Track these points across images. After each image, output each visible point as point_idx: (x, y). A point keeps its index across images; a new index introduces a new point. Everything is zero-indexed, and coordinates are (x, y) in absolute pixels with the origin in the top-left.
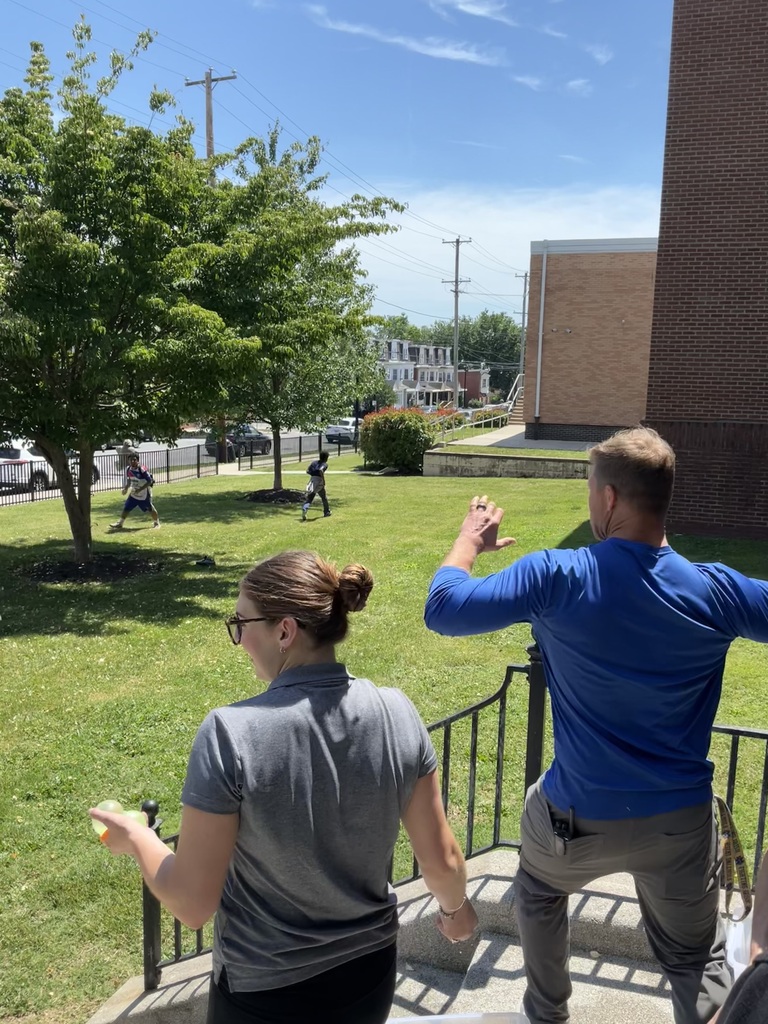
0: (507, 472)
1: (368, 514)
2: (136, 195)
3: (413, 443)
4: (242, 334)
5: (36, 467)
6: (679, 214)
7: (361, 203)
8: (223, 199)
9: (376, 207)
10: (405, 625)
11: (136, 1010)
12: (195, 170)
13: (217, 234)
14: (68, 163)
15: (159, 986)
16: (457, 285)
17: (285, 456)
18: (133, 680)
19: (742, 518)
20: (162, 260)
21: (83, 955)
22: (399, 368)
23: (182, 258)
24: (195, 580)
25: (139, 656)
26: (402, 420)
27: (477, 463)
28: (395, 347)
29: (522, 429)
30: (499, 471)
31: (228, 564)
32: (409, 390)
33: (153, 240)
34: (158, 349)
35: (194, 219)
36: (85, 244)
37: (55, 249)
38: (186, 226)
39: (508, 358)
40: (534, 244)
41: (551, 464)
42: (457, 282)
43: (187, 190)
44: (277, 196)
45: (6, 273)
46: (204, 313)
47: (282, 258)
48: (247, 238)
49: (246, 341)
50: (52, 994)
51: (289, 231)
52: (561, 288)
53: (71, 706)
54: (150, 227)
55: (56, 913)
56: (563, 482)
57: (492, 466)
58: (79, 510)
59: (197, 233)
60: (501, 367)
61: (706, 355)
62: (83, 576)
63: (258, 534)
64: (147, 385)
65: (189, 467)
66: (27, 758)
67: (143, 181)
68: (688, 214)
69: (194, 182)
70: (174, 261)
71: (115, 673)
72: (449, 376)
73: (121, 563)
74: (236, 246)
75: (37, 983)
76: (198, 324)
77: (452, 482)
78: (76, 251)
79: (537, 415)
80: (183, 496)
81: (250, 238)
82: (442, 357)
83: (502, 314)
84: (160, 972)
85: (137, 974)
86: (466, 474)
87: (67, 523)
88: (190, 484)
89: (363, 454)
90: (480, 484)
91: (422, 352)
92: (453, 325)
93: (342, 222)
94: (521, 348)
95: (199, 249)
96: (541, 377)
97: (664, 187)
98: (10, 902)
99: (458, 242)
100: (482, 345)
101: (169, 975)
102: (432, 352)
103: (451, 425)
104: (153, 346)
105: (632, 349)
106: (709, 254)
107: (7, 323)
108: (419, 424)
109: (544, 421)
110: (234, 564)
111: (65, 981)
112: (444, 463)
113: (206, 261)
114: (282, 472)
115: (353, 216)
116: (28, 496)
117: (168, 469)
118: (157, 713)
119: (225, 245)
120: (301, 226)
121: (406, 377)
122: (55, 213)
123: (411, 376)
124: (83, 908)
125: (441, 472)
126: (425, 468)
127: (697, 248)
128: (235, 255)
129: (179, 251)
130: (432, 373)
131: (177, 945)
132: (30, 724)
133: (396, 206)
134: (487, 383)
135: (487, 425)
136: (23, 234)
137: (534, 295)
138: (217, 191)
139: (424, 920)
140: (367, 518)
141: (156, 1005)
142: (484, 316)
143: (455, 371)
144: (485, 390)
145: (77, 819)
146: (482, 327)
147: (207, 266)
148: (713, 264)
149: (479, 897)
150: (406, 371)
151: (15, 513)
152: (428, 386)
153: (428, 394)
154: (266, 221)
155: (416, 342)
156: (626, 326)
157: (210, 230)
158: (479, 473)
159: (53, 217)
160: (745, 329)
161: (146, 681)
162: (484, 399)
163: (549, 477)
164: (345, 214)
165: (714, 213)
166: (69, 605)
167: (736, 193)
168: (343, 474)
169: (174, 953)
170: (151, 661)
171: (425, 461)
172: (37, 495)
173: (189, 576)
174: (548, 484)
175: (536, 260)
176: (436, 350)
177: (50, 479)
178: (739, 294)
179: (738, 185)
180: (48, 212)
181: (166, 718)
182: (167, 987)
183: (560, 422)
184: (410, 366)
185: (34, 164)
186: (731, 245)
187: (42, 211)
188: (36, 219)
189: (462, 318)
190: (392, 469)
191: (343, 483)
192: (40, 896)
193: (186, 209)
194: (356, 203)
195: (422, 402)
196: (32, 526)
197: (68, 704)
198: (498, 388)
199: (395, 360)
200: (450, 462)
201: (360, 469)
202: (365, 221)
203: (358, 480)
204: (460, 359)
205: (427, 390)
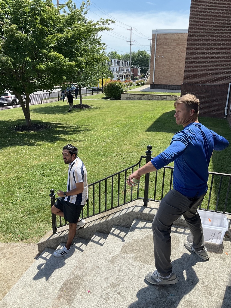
0: (145, 99)
1: (106, 111)
2: (37, 19)
3: (118, 90)
4: (70, 61)
5: (13, 98)
6: (194, 23)
7: (102, 21)
8: (62, 20)
9: (107, 22)
10: (116, 143)
11: (51, 238)
12: (54, 11)
13: (61, 31)
14: (17, 10)
15: (56, 233)
16: (131, 42)
17: (83, 94)
18: (45, 157)
19: (208, 111)
20: (45, 39)
21: (37, 226)
22: (114, 67)
23: (51, 38)
24: (59, 130)
25: (46, 151)
26: (115, 84)
27: (136, 96)
28: (113, 61)
29: (149, 86)
30: (142, 98)
31: (68, 126)
32: (117, 74)
33: (43, 32)
34: (46, 65)
35: (54, 26)
36: (23, 34)
37: (15, 36)
38: (52, 28)
39: (145, 64)
40: (153, 31)
41: (157, 96)
42: (131, 41)
43: (52, 17)
44: (78, 19)
45: (1, 44)
46: (59, 55)
47: (80, 38)
48: (70, 32)
49: (71, 63)
50: (30, 235)
51: (82, 29)
52: (161, 44)
53: (29, 165)
54: (42, 29)
55: (29, 216)
56: (160, 101)
57: (140, 97)
58: (26, 111)
59: (55, 30)
60: (144, 67)
61: (200, 65)
62: (29, 129)
63: (76, 117)
64: (43, 76)
65: (56, 98)
66: (18, 178)
67: (39, 14)
68: (197, 23)
69: (54, 15)
70: (49, 39)
71: (39, 156)
72: (129, 70)
73: (39, 126)
74: (67, 34)
75: (26, 233)
76: (57, 58)
77: (129, 102)
78: (21, 37)
79: (153, 82)
80: (55, 106)
81: (71, 32)
82: (127, 64)
83: (144, 51)
84: (57, 229)
85: (51, 230)
86: (133, 99)
87: (23, 114)
88: (56, 103)
89: (104, 94)
90: (137, 102)
91: (121, 63)
92: (130, 54)
93: (97, 27)
94: (150, 61)
95: (56, 35)
96: (155, 71)
97: (190, 15)
98: (17, 214)
99: (131, 29)
100: (138, 60)
101: (59, 230)
102: (124, 63)
103: (129, 85)
104: (44, 65)
105: (181, 62)
106: (202, 35)
107: (4, 58)
108: (120, 85)
109: (155, 83)
110: (69, 126)
111: (33, 232)
112: (127, 96)
113: (58, 39)
114: (82, 99)
115: (100, 25)
116: (11, 106)
117: (50, 99)
118: (52, 166)
119: (64, 34)
120: (85, 28)
121: (116, 70)
122: (14, 25)
123: (118, 70)
124: (36, 215)
125: (126, 99)
126: (122, 98)
127: (199, 33)
128: (67, 37)
129: (50, 36)
130: (124, 69)
131: (60, 223)
132: (18, 169)
133: (113, 22)
134: (140, 72)
135: (139, 85)
136: (5, 32)
137: (153, 46)
138: (61, 17)
139: (120, 216)
140: (106, 113)
141: (56, 237)
142: (139, 52)
143: (130, 68)
144: (139, 74)
145: (33, 193)
146: (138, 55)
147: (59, 40)
148: (203, 38)
149: (133, 211)
150: (116, 68)
151: (8, 112)
152: (122, 73)
153: (123, 75)
154: (75, 26)
155: (119, 60)
156: (179, 55)
157: (59, 29)
158: (137, 99)
159: (14, 26)
160: (211, 57)
161: (48, 158)
162: (139, 76)
163: (156, 100)
164: (98, 24)
165: (204, 23)
166: (26, 137)
167: (211, 17)
168: (99, 100)
169: (60, 225)
170: (49, 153)
171: (122, 96)
172: (14, 106)
173: (57, 129)
174: (156, 102)
175: (154, 35)
176: (125, 62)
177: (17, 102)
178: (210, 47)
179: (212, 14)
180: (12, 25)
181: (54, 167)
182: (58, 233)
183: (160, 84)
184: (118, 67)
185: (7, 9)
186: (209, 32)
187: (10, 25)
188: (9, 27)
189: (132, 52)
190: (112, 98)
191: (99, 102)
192: (25, 212)
193: (52, 23)
194: (101, 21)
195: (121, 78)
196: (14, 115)
197: (28, 164)
198: (143, 73)
199: (113, 65)
200: (129, 96)
201: (104, 98)
202: (104, 26)
203: (103, 101)
204: (132, 65)
205: (122, 74)
